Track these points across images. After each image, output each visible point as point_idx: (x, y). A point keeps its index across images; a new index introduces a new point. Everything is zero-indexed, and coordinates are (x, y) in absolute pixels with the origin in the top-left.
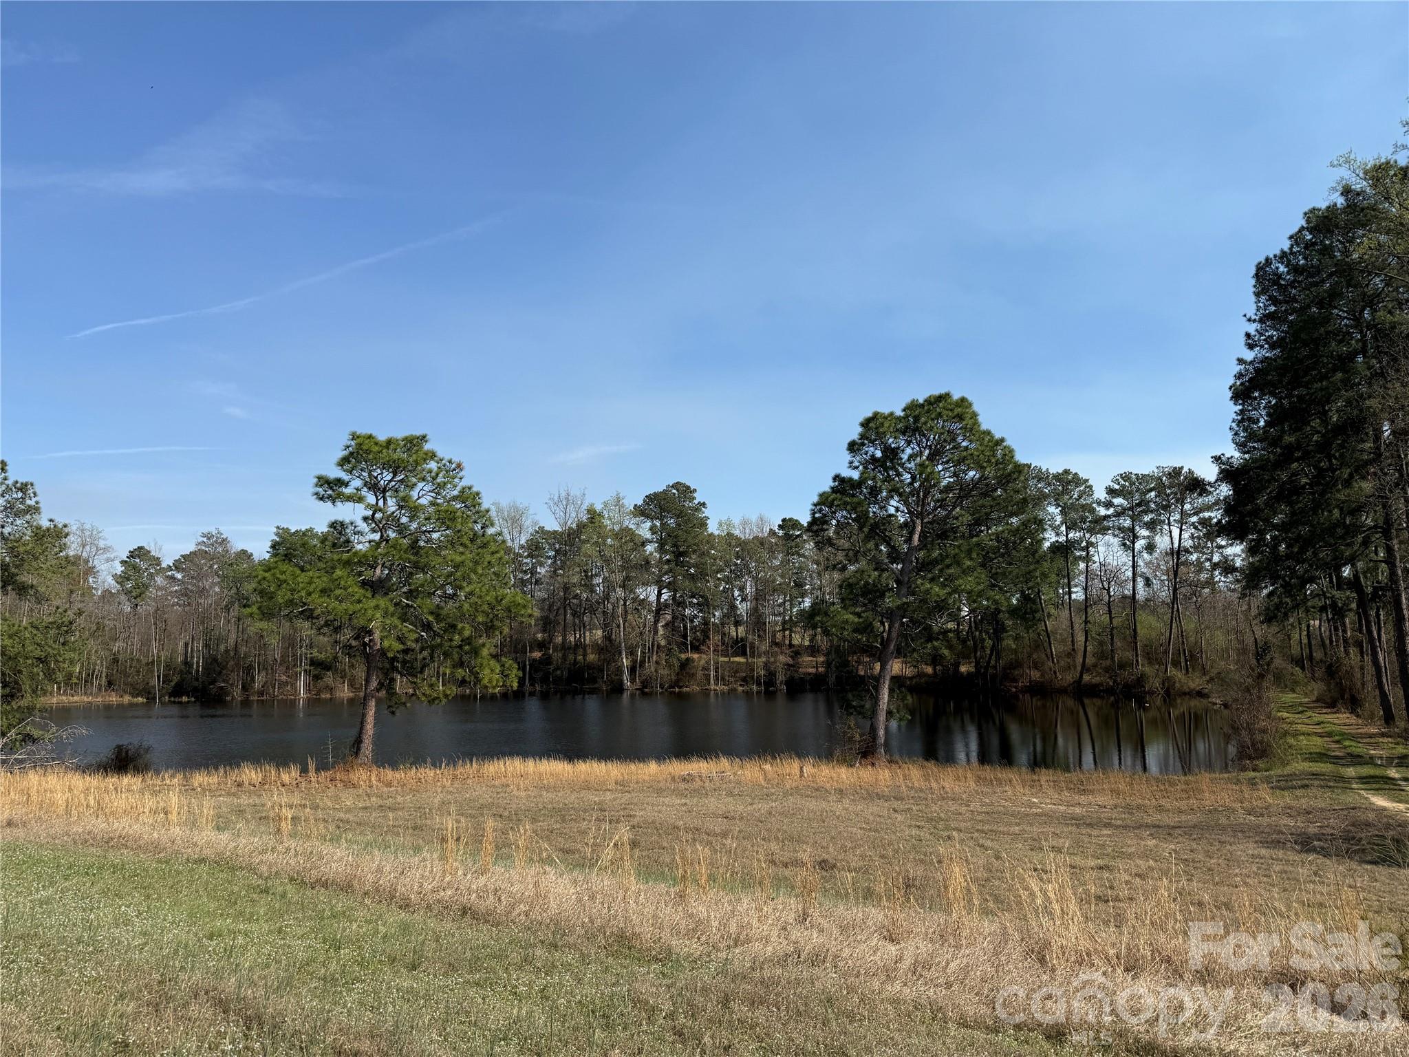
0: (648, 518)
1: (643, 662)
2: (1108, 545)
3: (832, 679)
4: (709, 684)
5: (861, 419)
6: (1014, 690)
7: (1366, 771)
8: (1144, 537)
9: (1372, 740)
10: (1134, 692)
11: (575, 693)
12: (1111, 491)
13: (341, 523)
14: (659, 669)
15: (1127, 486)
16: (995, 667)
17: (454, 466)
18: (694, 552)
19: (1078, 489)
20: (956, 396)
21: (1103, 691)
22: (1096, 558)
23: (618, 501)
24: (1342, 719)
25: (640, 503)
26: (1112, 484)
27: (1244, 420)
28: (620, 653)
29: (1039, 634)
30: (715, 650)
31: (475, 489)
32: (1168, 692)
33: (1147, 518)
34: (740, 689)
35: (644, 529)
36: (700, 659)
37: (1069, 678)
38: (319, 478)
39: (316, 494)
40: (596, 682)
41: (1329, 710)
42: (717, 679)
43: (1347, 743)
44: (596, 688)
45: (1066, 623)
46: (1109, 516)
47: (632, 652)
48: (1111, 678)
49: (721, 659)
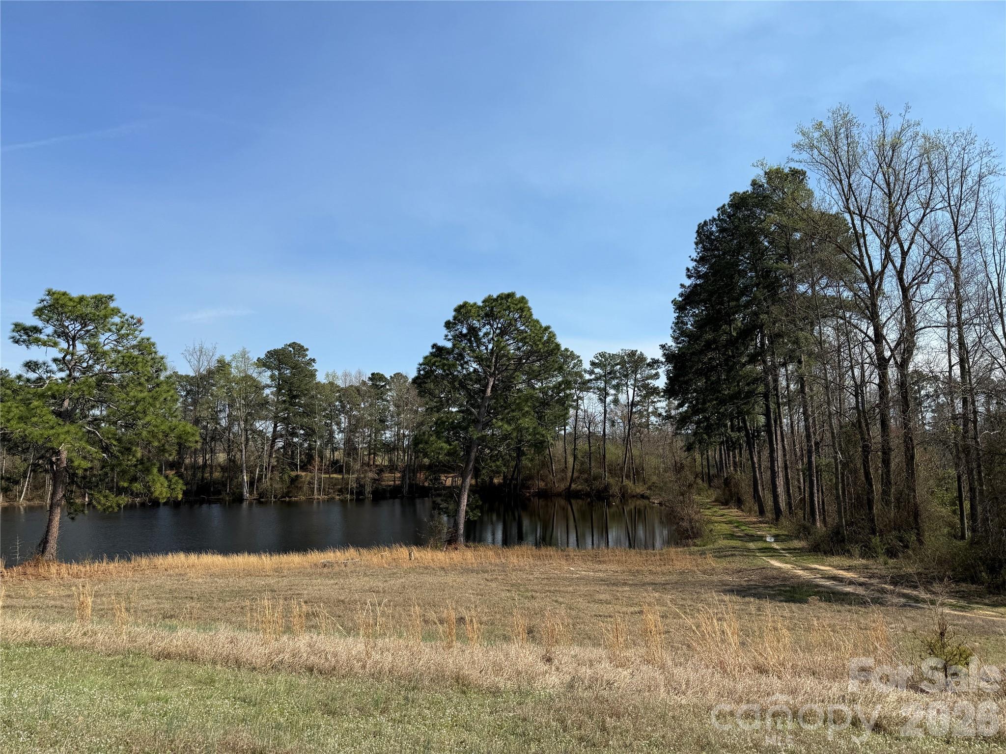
0: (268, 368)
1: (260, 479)
2: (590, 399)
3: (406, 489)
4: (313, 494)
5: (455, 305)
6: (528, 494)
7: (760, 545)
8: (612, 395)
9: (756, 526)
10: (602, 496)
11: (202, 502)
12: (593, 364)
13: (35, 362)
14: (272, 483)
15: (603, 361)
16: (517, 479)
17: (135, 321)
18: (305, 395)
19: (573, 362)
20: (518, 296)
21: (583, 494)
22: (582, 407)
23: (244, 355)
24: (733, 513)
25: (262, 356)
26: (594, 359)
27: (679, 323)
28: (242, 472)
29: (545, 457)
30: (319, 469)
31: (152, 340)
32: (623, 496)
33: (614, 382)
34: (338, 497)
35: (265, 377)
36: (306, 476)
37: (563, 486)
38: (16, 325)
39: (13, 338)
40: (221, 494)
41: (725, 507)
42: (320, 490)
43: (743, 528)
44: (220, 499)
45: (562, 450)
46: (591, 380)
47: (251, 472)
48: (588, 486)
49: (323, 476)
